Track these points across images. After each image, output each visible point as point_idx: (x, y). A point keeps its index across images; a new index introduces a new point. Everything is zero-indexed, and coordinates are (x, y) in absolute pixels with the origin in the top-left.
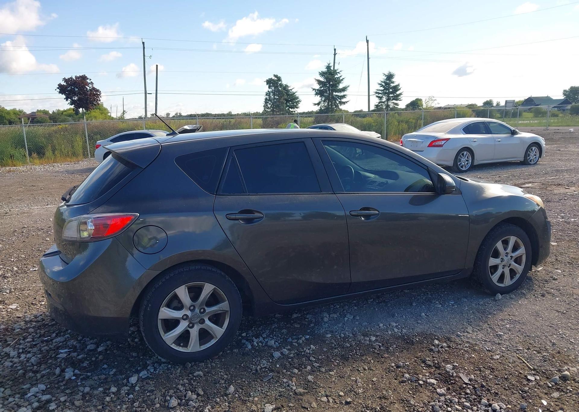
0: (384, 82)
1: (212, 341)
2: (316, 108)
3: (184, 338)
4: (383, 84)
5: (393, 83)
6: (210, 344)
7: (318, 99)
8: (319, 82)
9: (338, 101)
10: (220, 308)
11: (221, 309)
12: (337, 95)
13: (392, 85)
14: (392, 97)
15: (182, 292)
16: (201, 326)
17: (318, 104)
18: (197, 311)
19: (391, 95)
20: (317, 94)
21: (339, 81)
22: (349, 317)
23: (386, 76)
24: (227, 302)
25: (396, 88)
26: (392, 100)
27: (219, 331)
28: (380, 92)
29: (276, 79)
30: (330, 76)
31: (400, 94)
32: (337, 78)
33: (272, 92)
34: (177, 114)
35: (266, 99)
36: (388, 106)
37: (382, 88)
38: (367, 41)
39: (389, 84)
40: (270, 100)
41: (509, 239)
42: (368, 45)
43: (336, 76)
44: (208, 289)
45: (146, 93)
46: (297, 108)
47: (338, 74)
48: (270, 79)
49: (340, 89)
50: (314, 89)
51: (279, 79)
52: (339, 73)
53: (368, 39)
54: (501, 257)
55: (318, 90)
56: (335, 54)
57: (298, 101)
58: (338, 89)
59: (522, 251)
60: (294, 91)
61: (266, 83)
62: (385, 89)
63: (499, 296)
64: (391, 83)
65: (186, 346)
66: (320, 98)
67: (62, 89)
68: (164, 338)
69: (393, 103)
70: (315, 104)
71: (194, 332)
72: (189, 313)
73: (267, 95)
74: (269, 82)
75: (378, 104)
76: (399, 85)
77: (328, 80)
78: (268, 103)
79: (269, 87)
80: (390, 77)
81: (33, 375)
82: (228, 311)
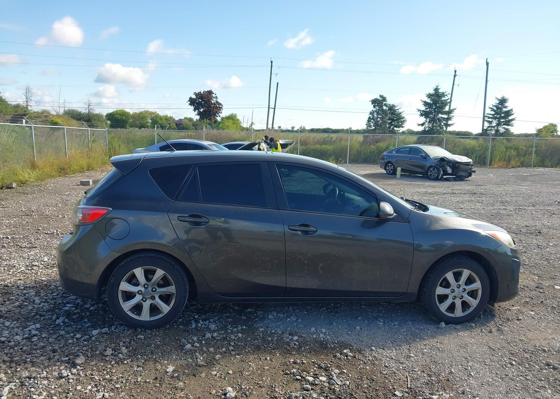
0: (496, 106)
1: (160, 314)
2: (421, 129)
3: (138, 309)
4: (495, 108)
5: (506, 107)
6: (158, 317)
7: (423, 119)
8: (426, 104)
9: (443, 123)
10: (168, 290)
12: (442, 117)
13: (505, 110)
14: (503, 122)
15: (139, 272)
16: (152, 302)
17: (422, 125)
18: (150, 289)
19: (502, 120)
20: (422, 115)
21: (444, 104)
23: (499, 100)
24: (174, 286)
25: (508, 113)
26: (503, 125)
27: (165, 308)
28: (490, 116)
29: (381, 99)
30: (436, 98)
31: (513, 120)
32: (445, 100)
33: (376, 111)
34: (301, 127)
35: (369, 118)
36: (497, 131)
37: (493, 113)
38: (487, 64)
39: (501, 109)
40: (373, 119)
41: (463, 271)
42: (487, 68)
43: (443, 99)
44: (160, 273)
45: (269, 108)
46: (402, 127)
47: (445, 96)
48: (375, 99)
49: (446, 111)
50: (419, 110)
51: (384, 99)
52: (446, 95)
53: (488, 62)
54: (451, 288)
55: (423, 111)
56: (455, 76)
57: (404, 121)
58: (444, 111)
59: (477, 285)
60: (400, 111)
61: (371, 103)
62: (497, 113)
63: (443, 324)
64: (504, 108)
65: (139, 314)
66: (425, 119)
67: (192, 102)
68: (122, 306)
69: (504, 128)
70: (419, 125)
72: (143, 289)
73: (370, 113)
74: (375, 102)
75: (486, 128)
76: (512, 110)
77: (435, 102)
78: (371, 122)
79: (374, 107)
80: (503, 101)
81: (39, 317)
82: (174, 294)
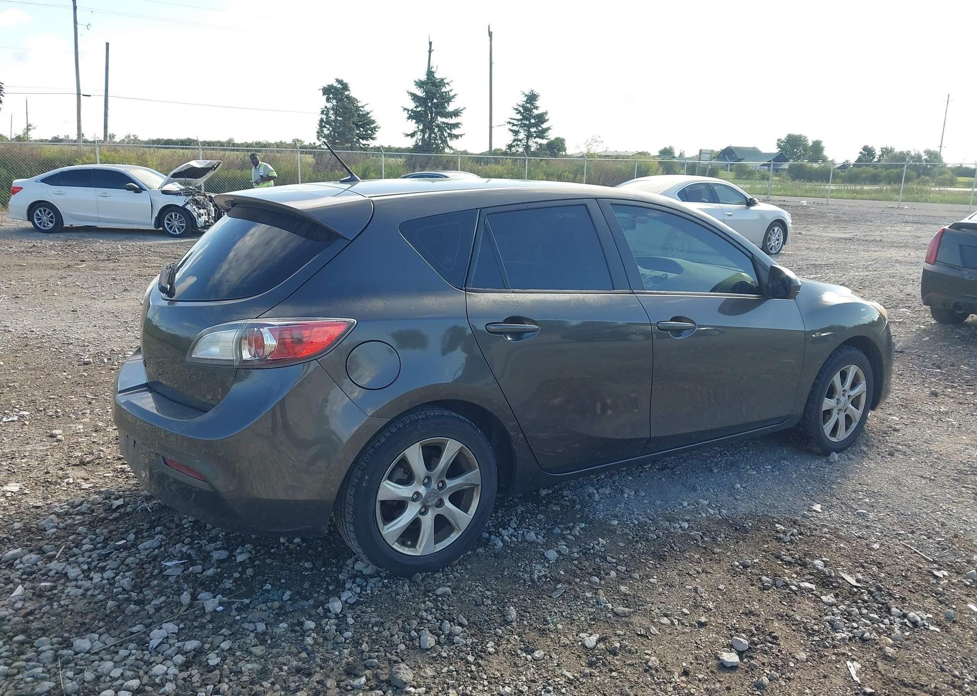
0: (523, 107)
1: (452, 535)
2: (410, 143)
4: (521, 109)
5: (536, 108)
6: (449, 541)
7: (412, 126)
8: (415, 97)
9: (446, 132)
10: (467, 480)
11: (469, 482)
12: (444, 123)
13: (536, 112)
14: (535, 132)
16: (439, 511)
17: (412, 135)
18: (434, 485)
19: (533, 130)
20: (410, 117)
21: (448, 98)
22: (628, 493)
23: (526, 95)
24: (478, 470)
25: (541, 118)
26: (535, 138)
27: (463, 518)
28: (515, 122)
29: (339, 86)
30: (433, 89)
31: (548, 129)
32: (446, 93)
33: (333, 109)
34: (129, 136)
35: (322, 120)
36: (527, 147)
37: (519, 117)
38: (490, 34)
39: (530, 110)
40: (328, 122)
41: (848, 369)
42: (491, 40)
43: (444, 90)
44: (452, 448)
45: (79, 94)
46: (373, 139)
47: (446, 85)
48: (329, 86)
49: (450, 112)
50: (405, 109)
51: (345, 87)
52: (448, 84)
53: (491, 31)
54: (837, 397)
55: (412, 110)
56: (430, 52)
57: (375, 128)
58: (448, 113)
59: (862, 387)
60: (367, 109)
61: (321, 93)
62: (525, 118)
63: (835, 456)
64: (534, 108)
65: (413, 546)
66: (416, 125)
68: (383, 533)
69: (536, 143)
70: (407, 135)
71: (428, 522)
72: (422, 490)
73: (322, 113)
74: (328, 91)
75: (512, 142)
76: (546, 113)
77: (430, 96)
78: (326, 127)
79: (328, 100)
80: (532, 98)
82: (479, 485)
